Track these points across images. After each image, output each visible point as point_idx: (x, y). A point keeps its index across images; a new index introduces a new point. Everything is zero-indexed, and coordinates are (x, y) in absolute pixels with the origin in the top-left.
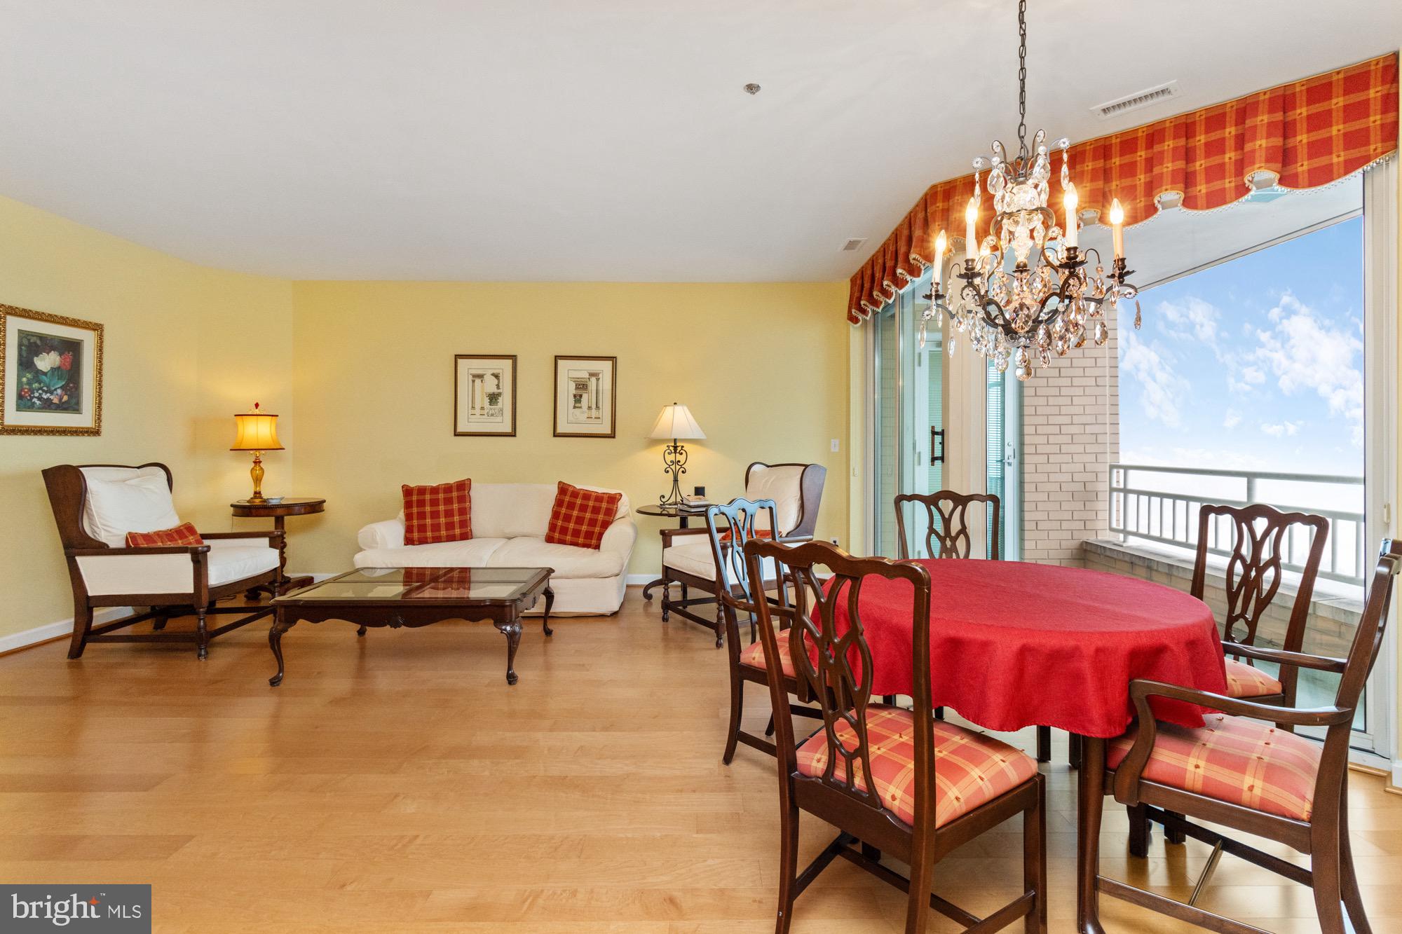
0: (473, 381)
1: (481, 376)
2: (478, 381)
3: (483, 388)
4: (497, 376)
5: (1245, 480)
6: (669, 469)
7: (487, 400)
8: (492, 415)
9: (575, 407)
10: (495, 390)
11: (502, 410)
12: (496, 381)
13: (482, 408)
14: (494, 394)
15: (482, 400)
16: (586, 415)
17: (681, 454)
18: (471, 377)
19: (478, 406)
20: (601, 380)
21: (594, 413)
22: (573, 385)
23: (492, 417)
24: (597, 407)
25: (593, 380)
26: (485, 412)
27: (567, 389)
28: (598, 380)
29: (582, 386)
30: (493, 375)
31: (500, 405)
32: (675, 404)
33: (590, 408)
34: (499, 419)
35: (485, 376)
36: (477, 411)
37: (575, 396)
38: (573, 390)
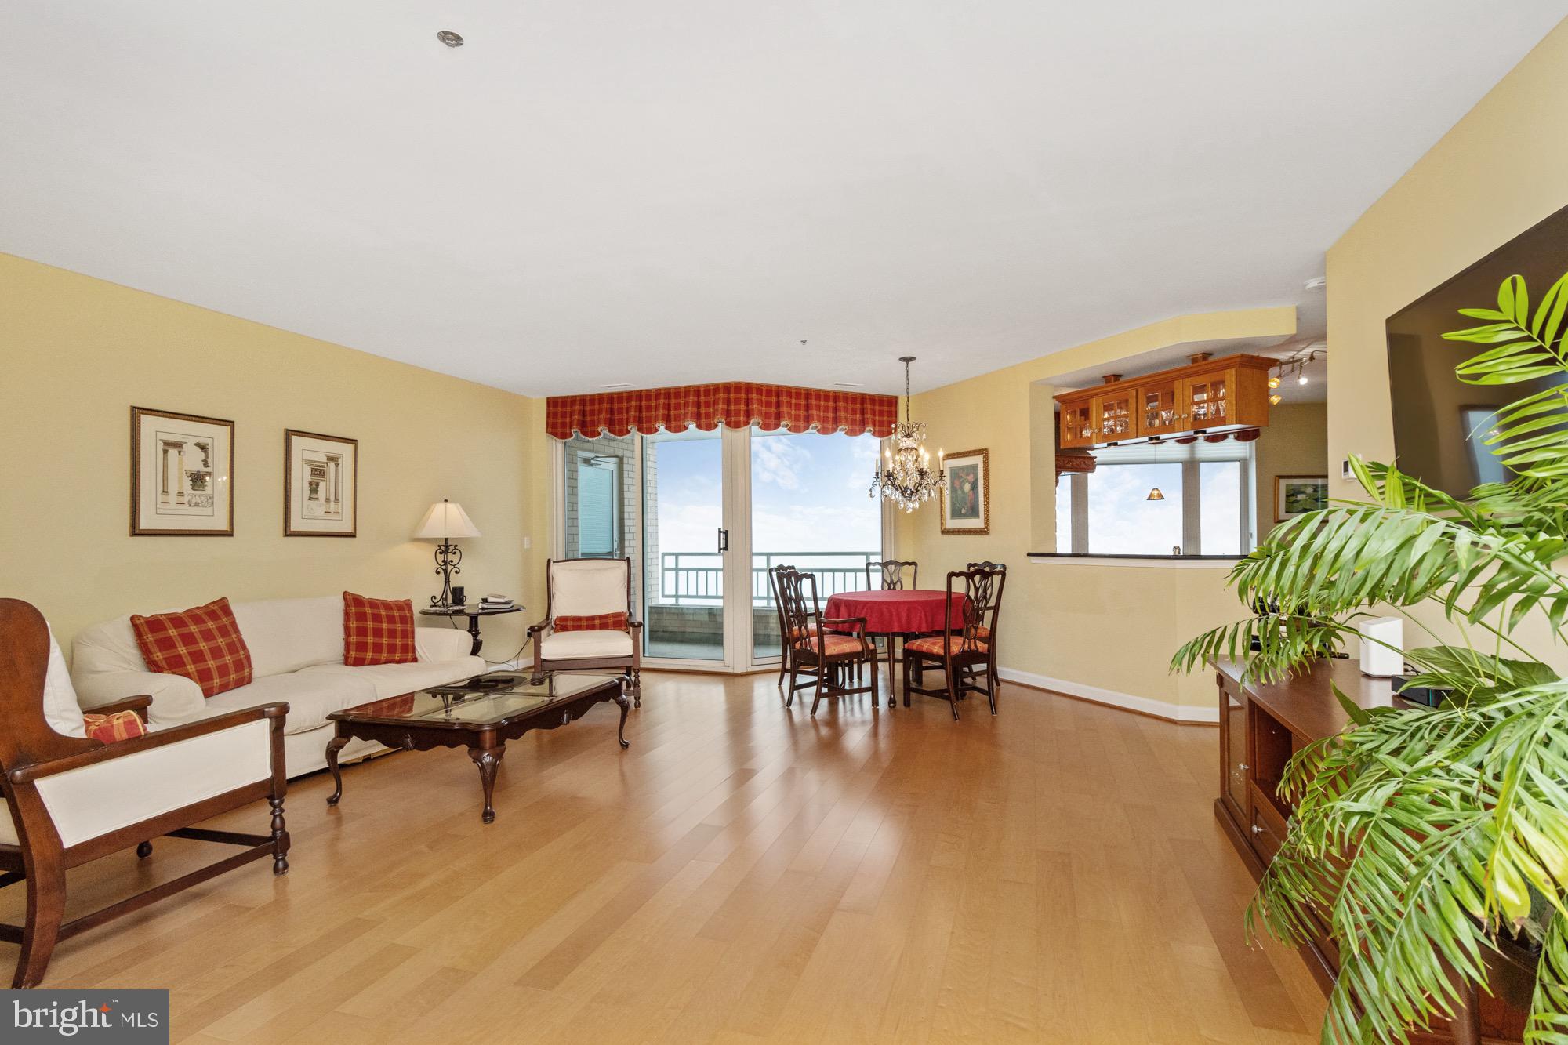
0: (165, 452)
1: (178, 446)
2: (173, 452)
3: (181, 462)
4: (204, 448)
5: (765, 557)
6: (440, 570)
7: (188, 483)
8: (197, 504)
9: (310, 498)
10: (199, 467)
11: (211, 497)
12: (202, 456)
13: (180, 494)
14: (198, 473)
15: (180, 481)
16: (323, 509)
17: (455, 553)
18: (161, 446)
19: (173, 488)
20: (340, 466)
21: (332, 507)
22: (308, 470)
23: (196, 508)
24: (336, 499)
25: (332, 465)
26: (185, 499)
27: (301, 476)
28: (337, 465)
29: (318, 472)
30: (197, 445)
31: (208, 490)
32: (446, 501)
33: (328, 500)
34: (209, 511)
35: (184, 446)
36: (173, 497)
37: (310, 484)
38: (308, 477)
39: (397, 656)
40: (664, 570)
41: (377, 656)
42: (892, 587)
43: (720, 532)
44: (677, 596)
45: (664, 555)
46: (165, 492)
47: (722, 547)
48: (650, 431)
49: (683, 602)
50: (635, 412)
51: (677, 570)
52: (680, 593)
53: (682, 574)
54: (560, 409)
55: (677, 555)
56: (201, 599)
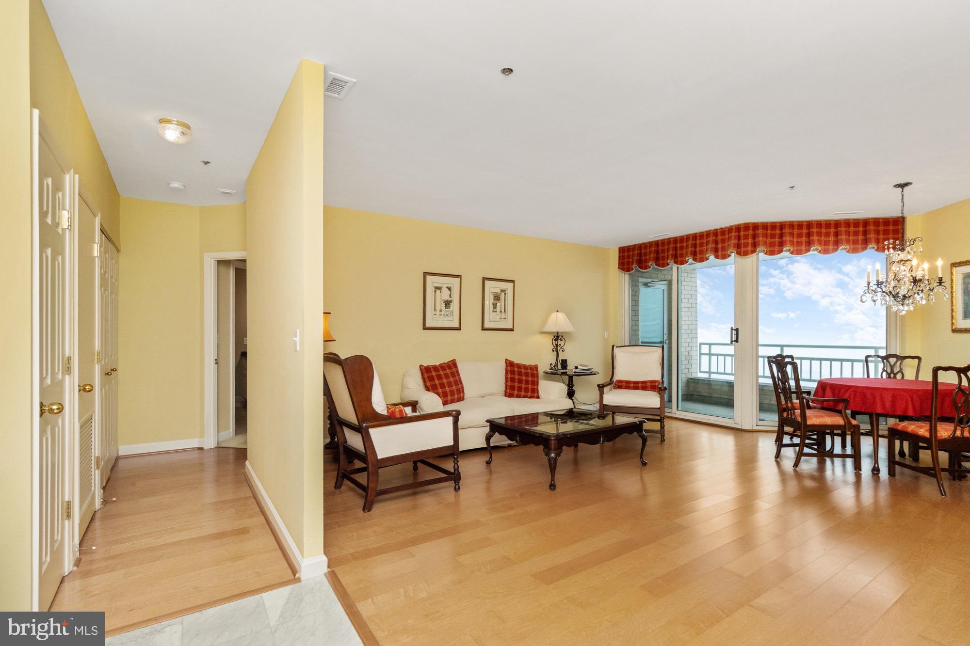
0: (435, 291)
1: (440, 288)
2: (438, 291)
3: (441, 296)
4: (449, 289)
6: (554, 349)
7: (443, 305)
8: (447, 315)
9: (493, 311)
10: (448, 298)
11: (452, 312)
12: (449, 293)
13: (441, 310)
14: (448, 301)
15: (441, 305)
16: (499, 317)
17: (562, 340)
18: (434, 289)
19: (438, 309)
20: (506, 295)
21: (503, 316)
22: (492, 297)
23: (447, 317)
24: (505, 311)
25: (503, 294)
26: (443, 313)
27: (489, 301)
28: (505, 294)
29: (497, 298)
30: (447, 287)
31: (451, 309)
32: (557, 311)
33: (501, 312)
34: (451, 318)
35: (442, 288)
36: (438, 313)
37: (493, 304)
38: (492, 301)
39: (529, 394)
40: (701, 354)
41: (519, 393)
42: (892, 376)
43: (732, 329)
44: (710, 372)
45: (701, 344)
46: (435, 310)
47: (733, 340)
48: (682, 263)
49: (713, 376)
50: (673, 251)
51: (710, 355)
52: (712, 370)
53: (714, 358)
54: (626, 254)
55: (710, 345)
56: (446, 360)
